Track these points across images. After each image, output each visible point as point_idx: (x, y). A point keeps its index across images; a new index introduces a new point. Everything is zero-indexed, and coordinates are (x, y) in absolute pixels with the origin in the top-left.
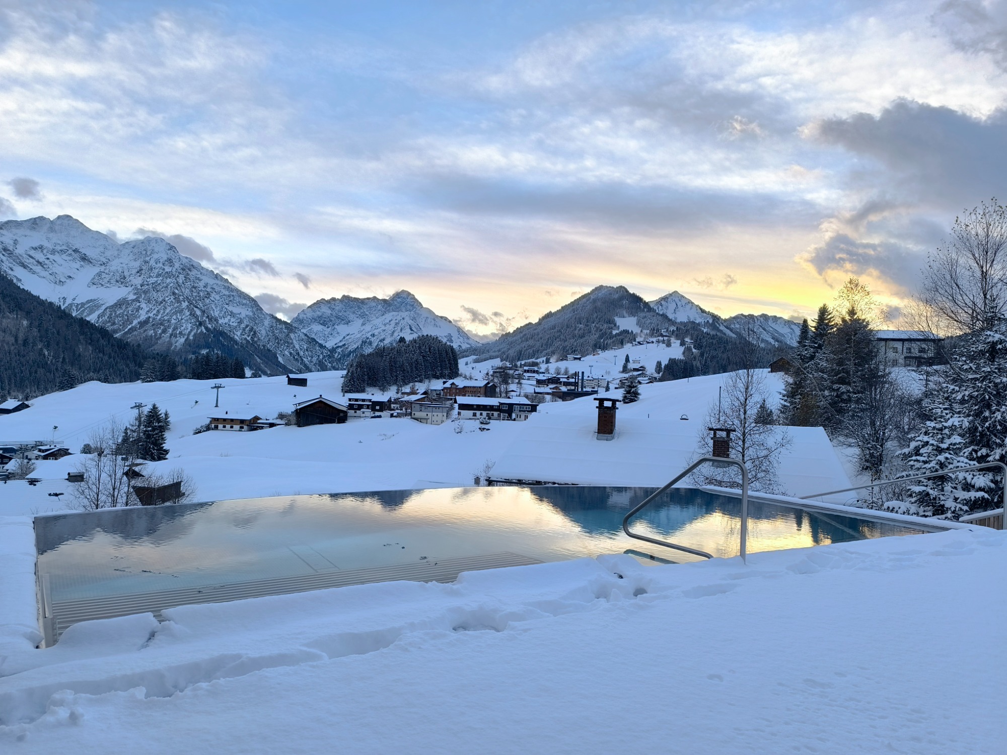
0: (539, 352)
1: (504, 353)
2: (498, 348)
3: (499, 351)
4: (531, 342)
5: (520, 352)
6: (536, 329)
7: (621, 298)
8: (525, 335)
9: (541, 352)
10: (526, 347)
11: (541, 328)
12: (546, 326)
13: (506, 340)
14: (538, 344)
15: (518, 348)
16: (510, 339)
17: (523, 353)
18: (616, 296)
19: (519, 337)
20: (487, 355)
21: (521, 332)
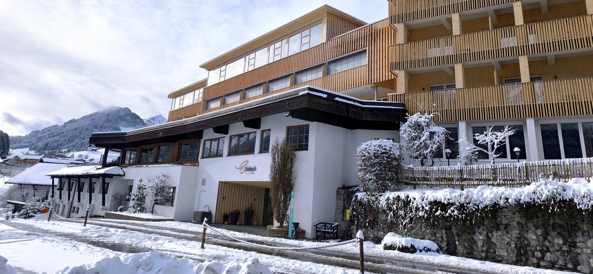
0: (62, 145)
1: (33, 144)
2: (28, 141)
3: (29, 142)
4: (57, 138)
5: (47, 144)
6: (62, 130)
7: (126, 115)
8: (53, 133)
9: (64, 146)
10: (52, 141)
11: (65, 129)
12: (70, 128)
13: (36, 136)
14: (62, 140)
15: (45, 141)
16: (40, 135)
17: (49, 145)
18: (123, 114)
19: (47, 133)
20: (18, 145)
21: (49, 131)
